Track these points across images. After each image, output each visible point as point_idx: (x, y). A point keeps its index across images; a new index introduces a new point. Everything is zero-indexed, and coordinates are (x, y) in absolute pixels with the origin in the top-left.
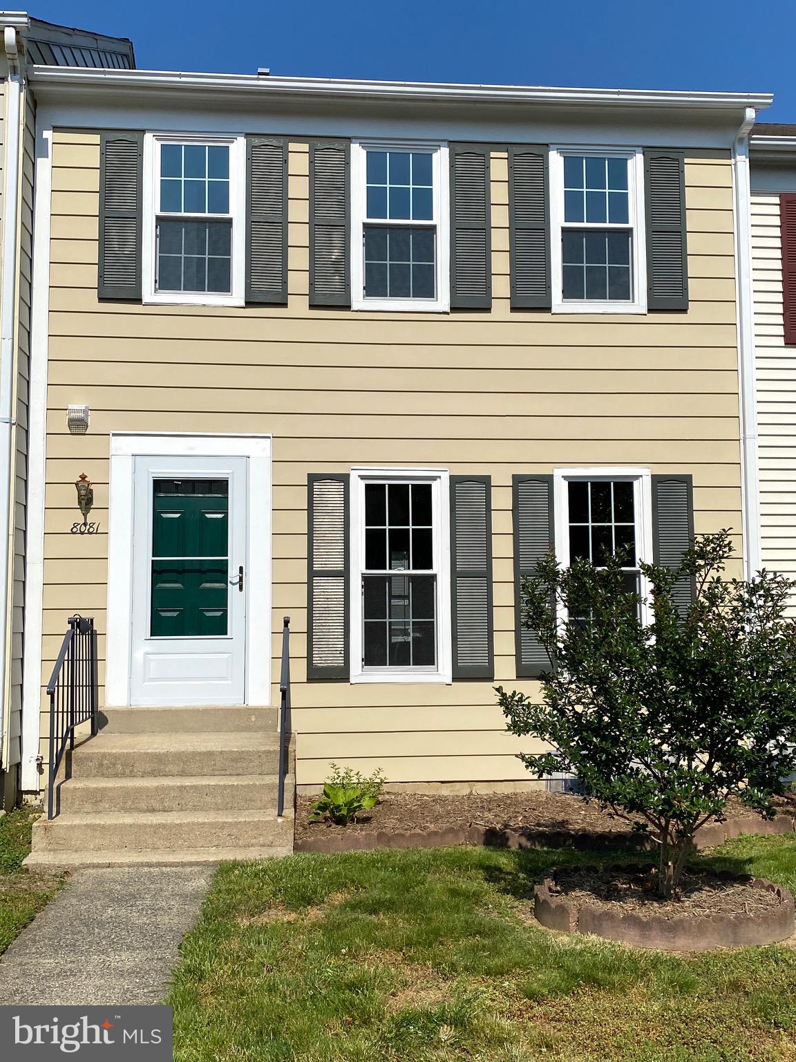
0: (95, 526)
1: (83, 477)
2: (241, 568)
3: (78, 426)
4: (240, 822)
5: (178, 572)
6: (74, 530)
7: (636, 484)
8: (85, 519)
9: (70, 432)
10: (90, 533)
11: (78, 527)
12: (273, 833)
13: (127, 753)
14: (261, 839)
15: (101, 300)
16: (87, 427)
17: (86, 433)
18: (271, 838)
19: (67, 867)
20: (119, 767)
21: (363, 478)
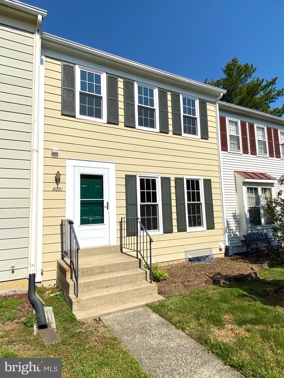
0: (61, 189)
1: (58, 172)
2: (108, 203)
3: (55, 155)
4: (142, 288)
5: (87, 204)
6: (54, 190)
7: (200, 181)
8: (58, 186)
9: (52, 157)
10: (59, 191)
11: (55, 189)
12: (152, 290)
13: (92, 267)
14: (148, 292)
15: (62, 115)
16: (58, 156)
17: (58, 158)
18: (151, 291)
19: (95, 317)
20: (89, 272)
21: (139, 176)
